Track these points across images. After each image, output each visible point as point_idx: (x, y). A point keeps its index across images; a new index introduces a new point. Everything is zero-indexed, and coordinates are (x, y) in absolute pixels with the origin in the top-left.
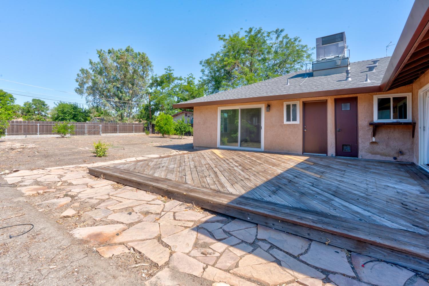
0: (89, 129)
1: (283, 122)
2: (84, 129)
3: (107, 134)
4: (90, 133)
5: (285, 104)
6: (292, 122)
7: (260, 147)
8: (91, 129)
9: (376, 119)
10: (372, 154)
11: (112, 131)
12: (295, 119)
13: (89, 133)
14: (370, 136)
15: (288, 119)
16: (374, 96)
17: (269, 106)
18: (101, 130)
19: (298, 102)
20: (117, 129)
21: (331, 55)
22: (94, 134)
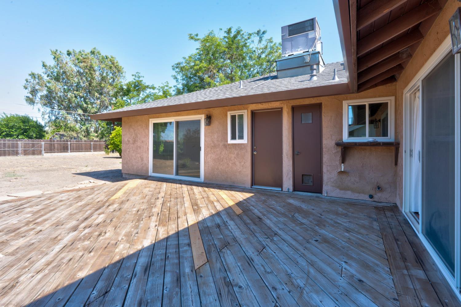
0: (24, 148)
1: (227, 141)
2: (17, 147)
3: (53, 154)
4: (26, 153)
5: (229, 114)
6: (237, 141)
7: (199, 176)
8: (28, 148)
9: (346, 138)
10: (341, 189)
11: (61, 150)
12: (241, 137)
13: (24, 153)
14: (338, 163)
15: (233, 137)
16: (343, 101)
17: (209, 119)
18: (43, 149)
19: (246, 111)
20: (67, 147)
21: (299, 50)
22: (33, 154)
